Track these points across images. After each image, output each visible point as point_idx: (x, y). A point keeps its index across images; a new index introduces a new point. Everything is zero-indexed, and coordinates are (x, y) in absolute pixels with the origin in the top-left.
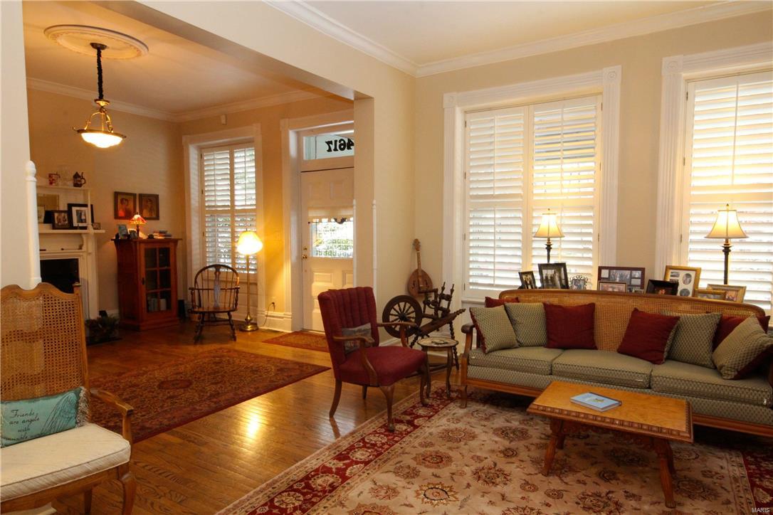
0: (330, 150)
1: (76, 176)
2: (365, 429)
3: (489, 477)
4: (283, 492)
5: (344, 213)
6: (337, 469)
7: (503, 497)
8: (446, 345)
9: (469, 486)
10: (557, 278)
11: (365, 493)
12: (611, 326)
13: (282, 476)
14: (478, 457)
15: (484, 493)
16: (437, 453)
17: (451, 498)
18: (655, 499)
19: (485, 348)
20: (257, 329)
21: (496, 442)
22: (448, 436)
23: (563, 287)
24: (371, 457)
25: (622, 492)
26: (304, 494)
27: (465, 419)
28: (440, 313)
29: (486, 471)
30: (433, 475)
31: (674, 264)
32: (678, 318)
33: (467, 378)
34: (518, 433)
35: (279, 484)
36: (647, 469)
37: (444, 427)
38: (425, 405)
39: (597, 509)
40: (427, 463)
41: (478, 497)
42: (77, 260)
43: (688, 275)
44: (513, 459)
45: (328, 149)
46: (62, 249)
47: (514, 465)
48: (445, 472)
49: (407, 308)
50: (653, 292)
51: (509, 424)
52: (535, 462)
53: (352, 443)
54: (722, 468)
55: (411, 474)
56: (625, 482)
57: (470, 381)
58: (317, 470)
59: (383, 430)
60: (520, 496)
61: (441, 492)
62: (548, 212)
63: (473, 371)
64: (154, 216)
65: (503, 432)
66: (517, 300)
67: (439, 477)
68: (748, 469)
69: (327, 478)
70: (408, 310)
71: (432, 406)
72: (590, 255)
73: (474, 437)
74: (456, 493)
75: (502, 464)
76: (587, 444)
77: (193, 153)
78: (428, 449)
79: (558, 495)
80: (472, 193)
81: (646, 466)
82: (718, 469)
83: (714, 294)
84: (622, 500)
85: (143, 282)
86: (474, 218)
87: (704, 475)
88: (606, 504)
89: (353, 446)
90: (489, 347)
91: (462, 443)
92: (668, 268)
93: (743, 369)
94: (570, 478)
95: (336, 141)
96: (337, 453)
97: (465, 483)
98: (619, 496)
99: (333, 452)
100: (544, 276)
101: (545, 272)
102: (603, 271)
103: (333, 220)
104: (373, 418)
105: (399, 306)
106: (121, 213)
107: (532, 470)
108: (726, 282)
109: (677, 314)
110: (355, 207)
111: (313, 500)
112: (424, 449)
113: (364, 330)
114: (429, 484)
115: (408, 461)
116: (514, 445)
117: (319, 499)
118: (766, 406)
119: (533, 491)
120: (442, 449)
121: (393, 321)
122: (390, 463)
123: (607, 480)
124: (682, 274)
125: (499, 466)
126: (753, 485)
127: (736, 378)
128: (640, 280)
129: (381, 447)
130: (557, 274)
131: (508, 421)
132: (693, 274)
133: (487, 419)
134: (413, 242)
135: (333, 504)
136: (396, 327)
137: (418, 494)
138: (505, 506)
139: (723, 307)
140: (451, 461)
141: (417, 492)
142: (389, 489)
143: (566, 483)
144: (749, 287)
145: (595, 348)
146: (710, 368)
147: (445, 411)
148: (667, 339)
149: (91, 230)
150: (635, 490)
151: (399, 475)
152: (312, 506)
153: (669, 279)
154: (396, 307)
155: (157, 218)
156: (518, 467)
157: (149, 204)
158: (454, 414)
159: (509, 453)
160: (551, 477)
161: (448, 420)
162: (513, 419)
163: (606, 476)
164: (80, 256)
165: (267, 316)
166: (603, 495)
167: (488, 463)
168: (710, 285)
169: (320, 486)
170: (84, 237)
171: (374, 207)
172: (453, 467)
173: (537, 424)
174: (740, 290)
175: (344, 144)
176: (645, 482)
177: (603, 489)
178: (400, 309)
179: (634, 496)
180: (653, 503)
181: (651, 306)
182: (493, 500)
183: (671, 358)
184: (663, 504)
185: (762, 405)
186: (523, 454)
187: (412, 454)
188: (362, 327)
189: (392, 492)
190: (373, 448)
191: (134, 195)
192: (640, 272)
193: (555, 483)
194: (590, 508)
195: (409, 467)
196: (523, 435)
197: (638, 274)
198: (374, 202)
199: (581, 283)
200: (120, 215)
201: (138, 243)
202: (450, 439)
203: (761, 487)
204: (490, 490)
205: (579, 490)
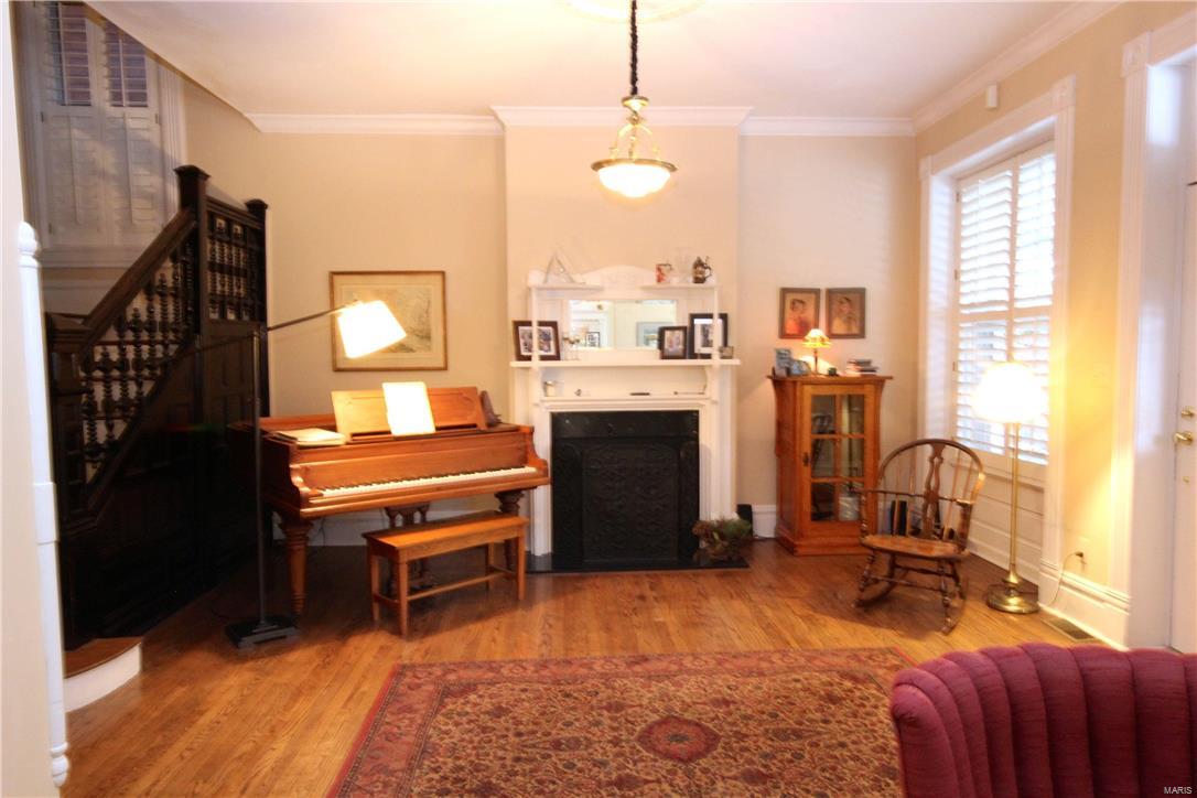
1: (699, 264)
20: (1036, 611)
42: (697, 412)
46: (676, 393)
64: (855, 330)
77: (938, 194)
85: (806, 462)
106: (791, 327)
149: (716, 360)
155: (861, 334)
157: (847, 307)
164: (702, 406)
165: (1062, 583)
170: (708, 371)
191: (816, 292)
200: (788, 332)
201: (799, 384)
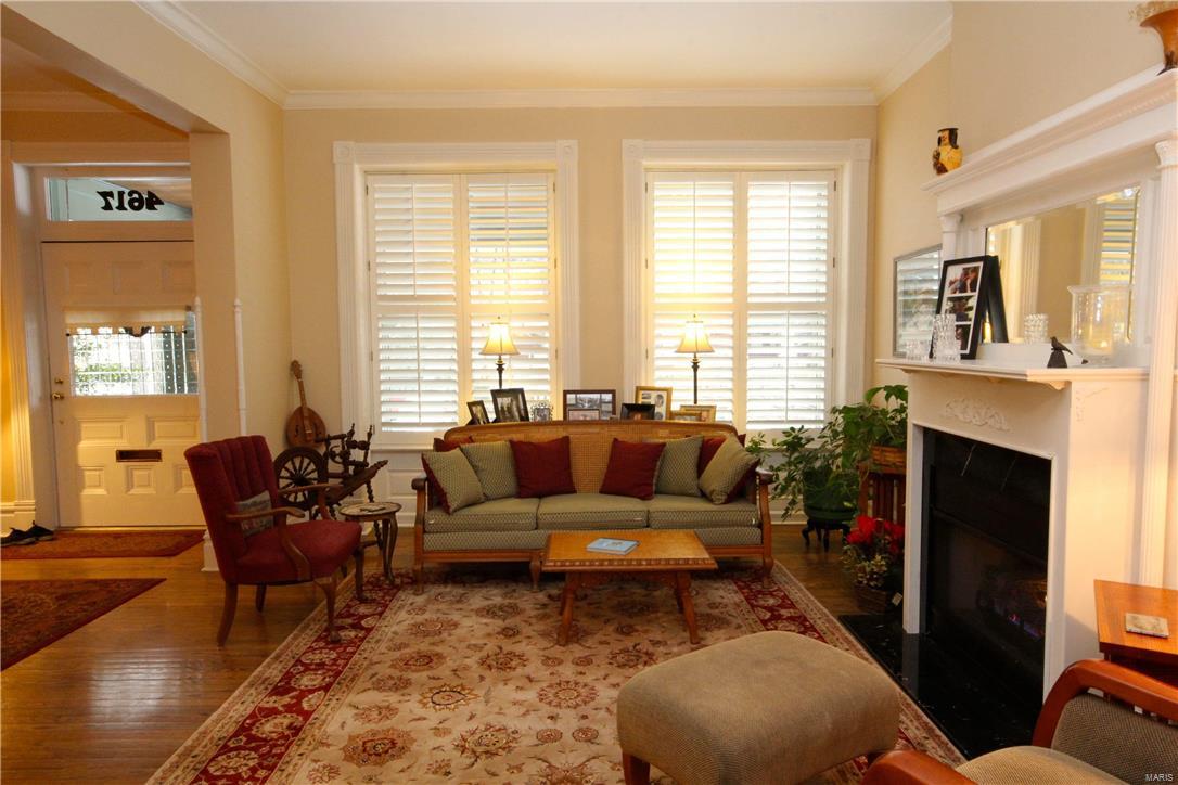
0: (108, 207)
2: (293, 648)
3: (502, 663)
4: (217, 756)
5: (145, 318)
6: (283, 706)
7: (530, 679)
8: (384, 511)
9: (482, 678)
10: (515, 409)
11: (350, 722)
12: (589, 463)
13: (198, 739)
14: (475, 645)
15: (506, 682)
16: (418, 653)
17: (469, 696)
18: (680, 640)
19: (449, 507)
21: (486, 624)
22: (418, 630)
23: (522, 419)
24: (327, 679)
25: (647, 641)
26: (255, 749)
27: (430, 606)
28: (351, 468)
29: (494, 657)
30: (430, 678)
31: (643, 384)
32: (664, 445)
33: (424, 552)
34: (506, 609)
35: (200, 748)
36: (659, 614)
37: (408, 622)
38: (363, 601)
39: (632, 664)
40: (414, 667)
41: (501, 686)
43: (660, 397)
44: (518, 638)
45: (103, 204)
47: (524, 644)
48: (444, 671)
49: (305, 465)
50: (628, 417)
51: (490, 602)
52: (545, 635)
53: (285, 671)
54: (722, 597)
55: (401, 685)
56: (646, 632)
57: (429, 555)
58: (252, 715)
59: (322, 644)
60: (548, 673)
61: (452, 694)
62: (498, 321)
63: (431, 541)
65: (489, 612)
66: (470, 440)
67: (439, 678)
68: (743, 593)
69: (276, 721)
70: (306, 468)
71: (374, 600)
72: (547, 377)
73: (456, 625)
74: (472, 690)
75: (508, 646)
76: (590, 604)
78: (403, 651)
79: (587, 661)
80: (381, 292)
81: (657, 612)
82: (719, 600)
83: (691, 415)
84: (651, 649)
86: (383, 328)
87: (711, 608)
88: (638, 657)
89: (288, 673)
90: (453, 505)
91: (445, 635)
92: (639, 389)
93: (731, 492)
94: (590, 642)
95: (121, 194)
96: (270, 688)
97: (476, 676)
98: (645, 646)
99: (262, 687)
100: (499, 406)
101: (499, 400)
102: (569, 396)
103: (122, 330)
104: (295, 632)
105: (293, 464)
107: (545, 643)
108: (696, 402)
109: (661, 441)
110: (198, 310)
111: (274, 752)
112: (397, 654)
113: (261, 503)
114: (431, 689)
115: (384, 670)
116: (510, 622)
117: (283, 748)
118: (754, 526)
119: (559, 664)
120: (424, 646)
121: (284, 488)
122: (361, 680)
123: (628, 634)
124: (654, 395)
125: (506, 648)
126: (753, 606)
127: (728, 501)
128: (610, 405)
129: (333, 664)
130: (514, 403)
131: (487, 599)
132: (664, 394)
133: (459, 601)
134: (289, 365)
135: (311, 748)
136: (289, 495)
137: (425, 705)
138: (537, 687)
139: (699, 429)
140: (445, 658)
141: (420, 702)
142: (380, 708)
143: (589, 648)
144: (719, 405)
145: (574, 492)
146: (696, 496)
147: (396, 604)
148: (654, 470)
150: (658, 637)
151: (384, 690)
152: (280, 758)
153: (640, 401)
154: (289, 465)
156: (528, 645)
158: (412, 604)
159: (510, 633)
160: (571, 646)
161: (409, 612)
162: (494, 595)
163: (626, 631)
166: (631, 649)
167: (491, 648)
168: (682, 406)
169: (274, 732)
171: (237, 309)
172: (450, 663)
173: (523, 595)
174: (710, 409)
175: (140, 200)
176: (663, 627)
177: (629, 643)
178: (295, 468)
179: (659, 642)
180: (680, 644)
181: (630, 434)
182: (520, 685)
183: (659, 492)
184: (689, 643)
185: (751, 525)
186: (526, 630)
187: (385, 662)
188: (257, 498)
189: (387, 711)
190: (323, 668)
192: (610, 395)
193: (577, 651)
194: (624, 665)
195: (391, 677)
196: (514, 610)
197: (608, 397)
198: (238, 302)
199: (546, 412)
202: (426, 634)
203: (758, 606)
204: (509, 676)
205: (605, 651)
